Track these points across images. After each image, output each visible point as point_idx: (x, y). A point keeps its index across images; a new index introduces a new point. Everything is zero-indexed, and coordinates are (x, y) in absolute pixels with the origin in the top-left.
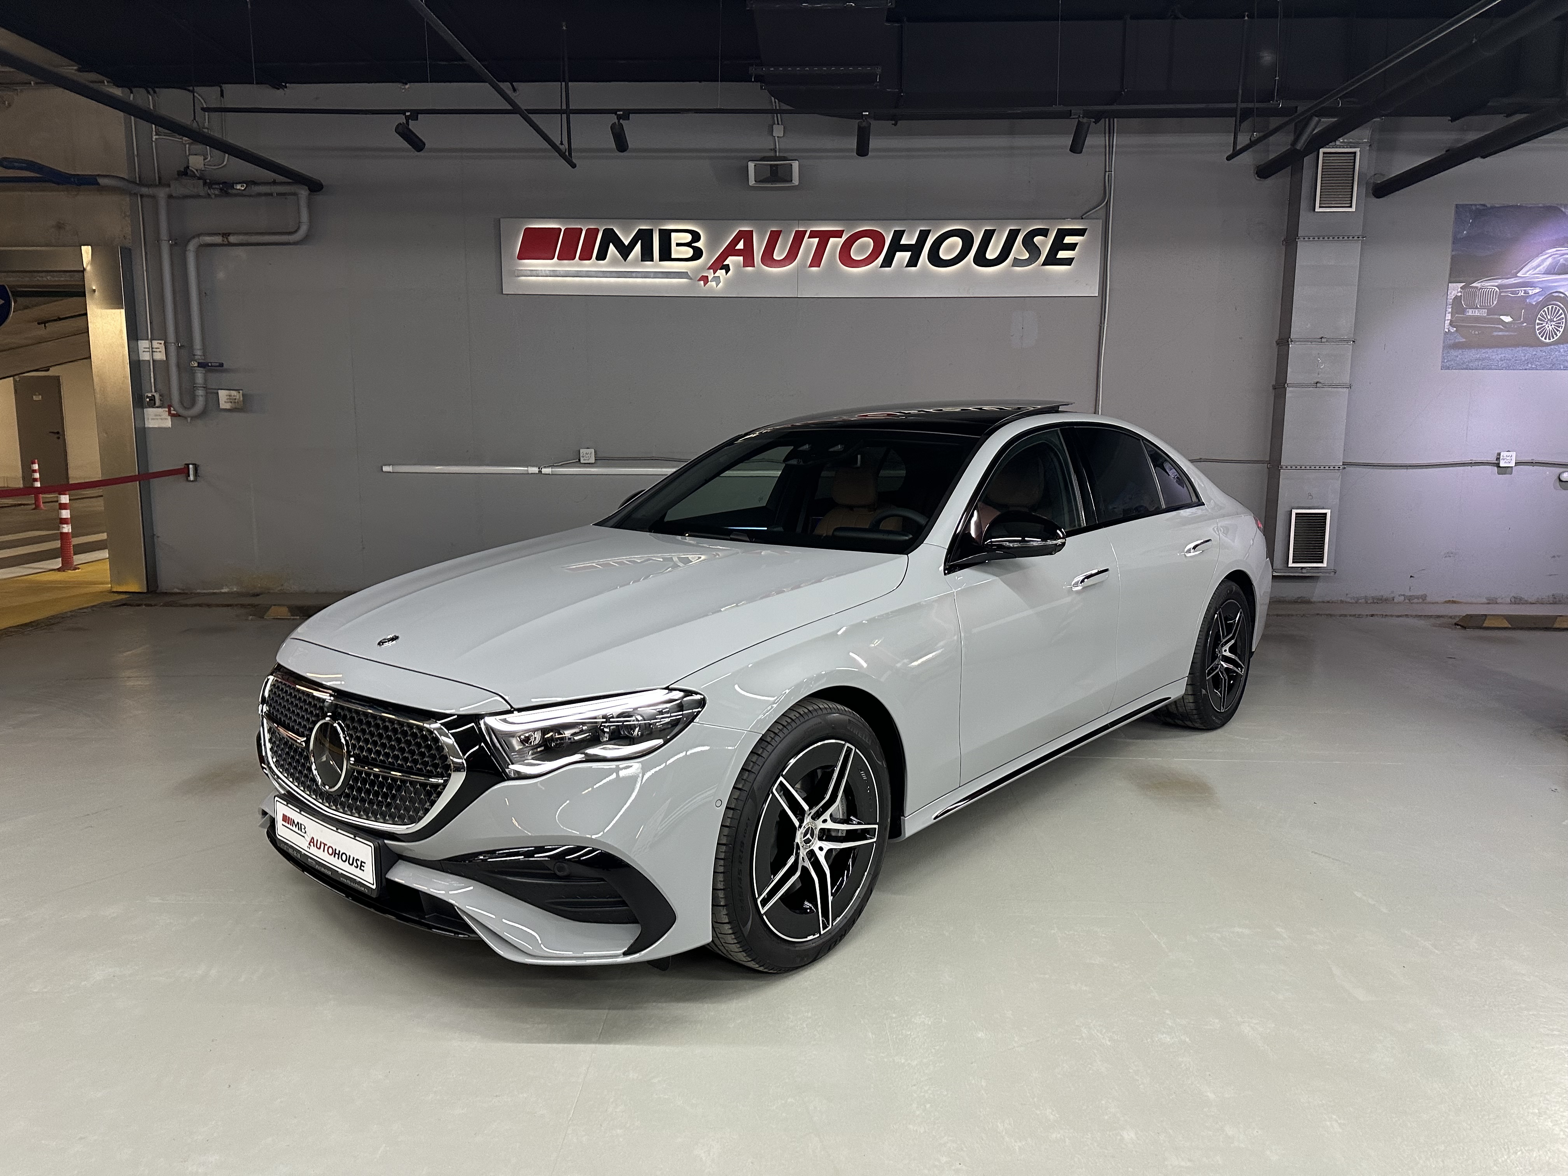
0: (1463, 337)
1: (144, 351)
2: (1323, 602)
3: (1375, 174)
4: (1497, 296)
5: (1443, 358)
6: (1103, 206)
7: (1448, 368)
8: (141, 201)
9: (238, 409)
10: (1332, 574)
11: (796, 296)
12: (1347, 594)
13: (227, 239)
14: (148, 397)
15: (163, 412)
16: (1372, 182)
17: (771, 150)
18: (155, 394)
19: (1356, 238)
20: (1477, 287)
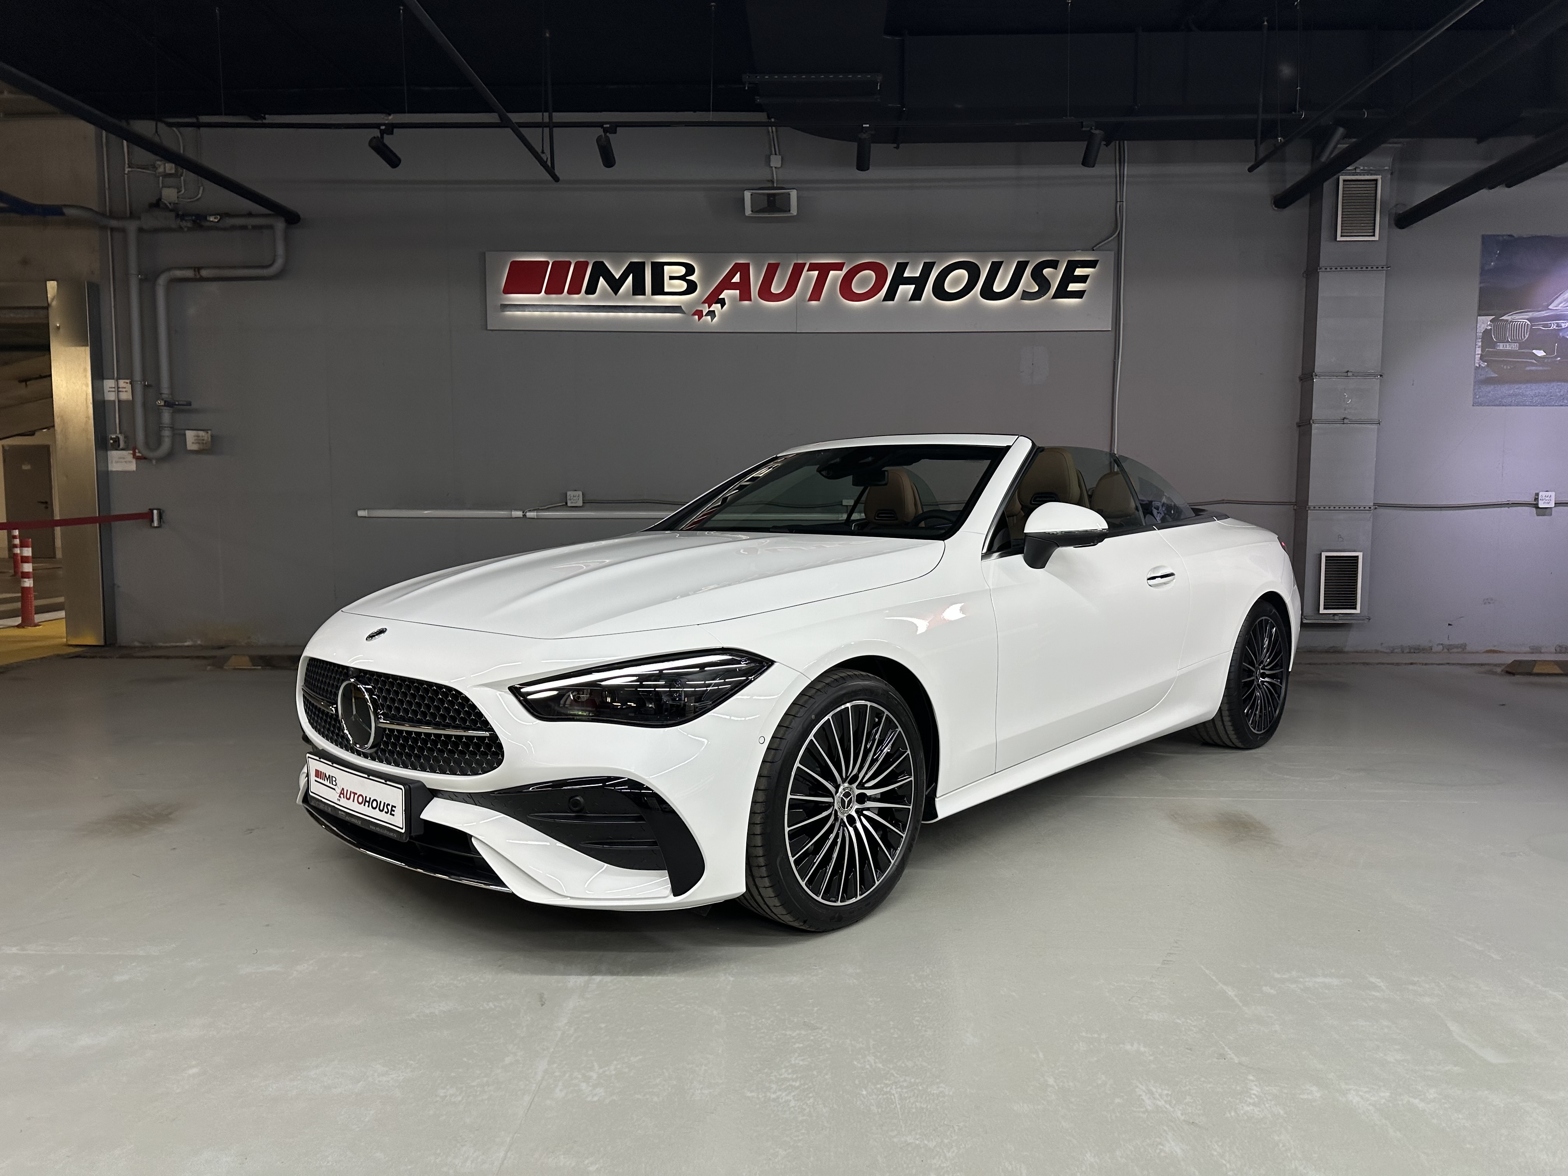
0: (1495, 372)
1: (109, 391)
2: (1357, 652)
3: (1397, 205)
4: (1529, 330)
5: (1475, 394)
6: (1115, 237)
7: (1481, 405)
8: (111, 235)
9: (206, 450)
10: (1366, 621)
11: (795, 331)
12: (1382, 644)
13: (199, 273)
14: (112, 439)
15: (128, 454)
16: (1394, 212)
17: (769, 181)
18: (119, 436)
19: (1380, 268)
20: (1507, 321)
